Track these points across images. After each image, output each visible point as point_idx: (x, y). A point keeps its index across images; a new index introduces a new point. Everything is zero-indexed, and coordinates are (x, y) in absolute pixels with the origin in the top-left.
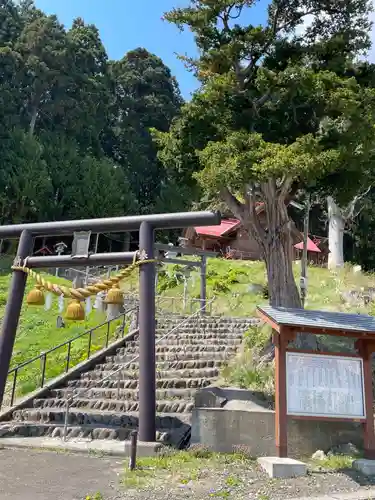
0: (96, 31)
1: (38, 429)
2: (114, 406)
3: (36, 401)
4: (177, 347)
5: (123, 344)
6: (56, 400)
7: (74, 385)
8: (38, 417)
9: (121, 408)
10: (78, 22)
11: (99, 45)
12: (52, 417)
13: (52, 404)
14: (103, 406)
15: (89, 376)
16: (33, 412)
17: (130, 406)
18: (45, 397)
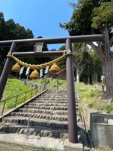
0: (32, 31)
1: (13, 128)
2: (45, 117)
3: (13, 113)
4: (58, 97)
5: (40, 95)
6: (21, 113)
7: (27, 107)
8: (13, 121)
9: (48, 118)
10: (28, 29)
11: (32, 34)
12: (20, 122)
13: (19, 115)
14: (40, 117)
15: (32, 104)
16: (11, 118)
17: (52, 118)
18: (16, 112)
